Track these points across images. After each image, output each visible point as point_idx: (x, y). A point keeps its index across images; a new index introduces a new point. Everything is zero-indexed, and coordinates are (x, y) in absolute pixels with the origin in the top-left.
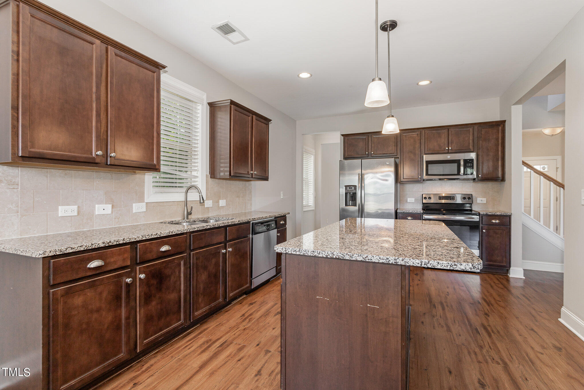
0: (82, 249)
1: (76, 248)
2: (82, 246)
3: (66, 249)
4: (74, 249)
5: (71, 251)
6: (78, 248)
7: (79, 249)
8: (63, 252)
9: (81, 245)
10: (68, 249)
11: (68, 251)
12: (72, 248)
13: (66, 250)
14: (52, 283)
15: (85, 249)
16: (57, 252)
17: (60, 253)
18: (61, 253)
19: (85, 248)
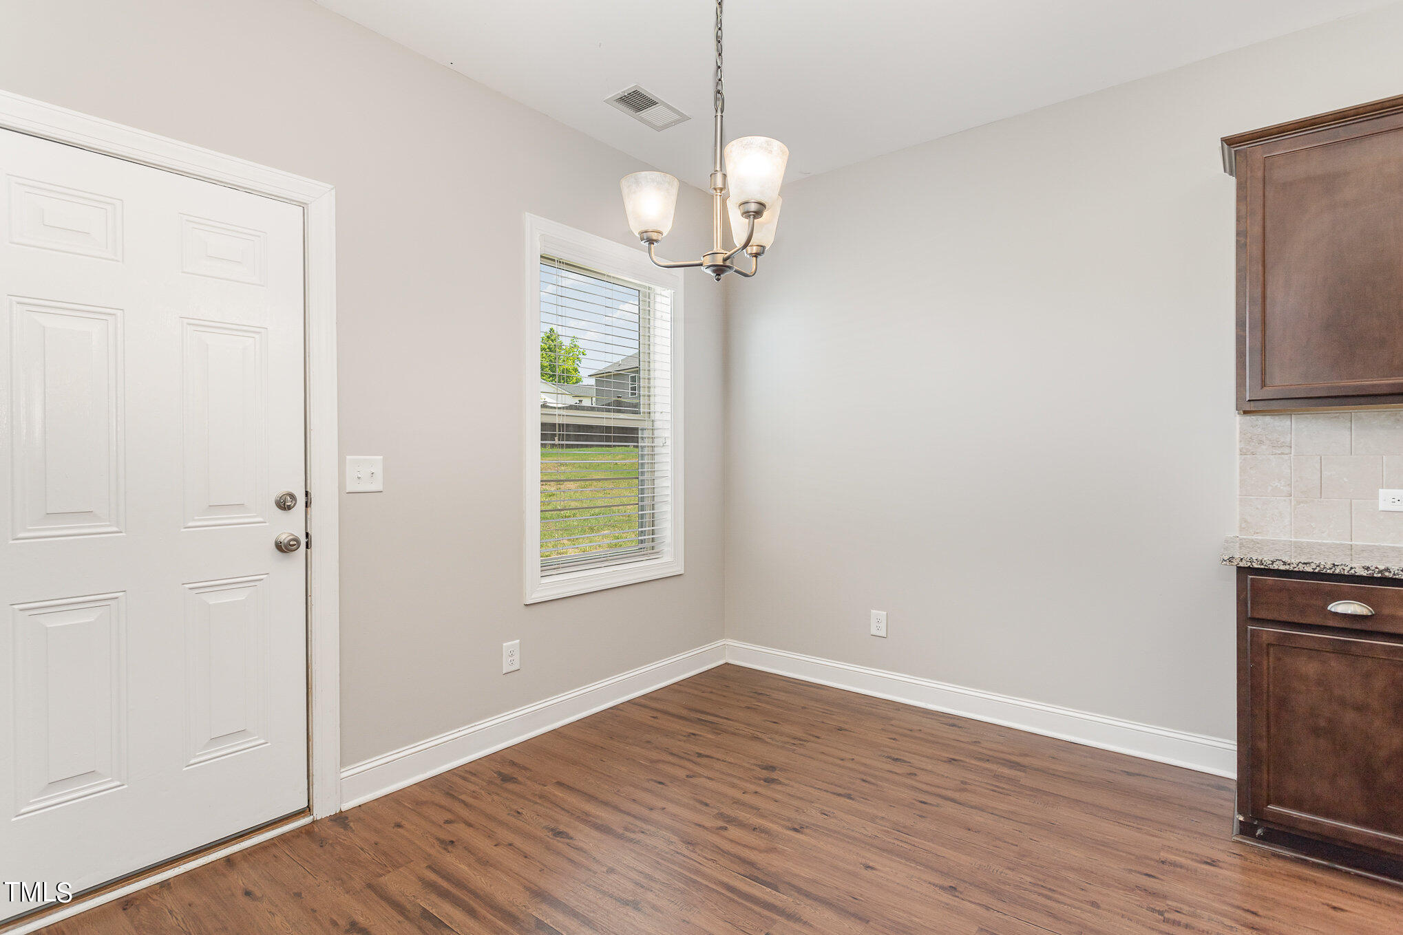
0: (1308, 569)
1: (1296, 566)
2: (1309, 563)
3: (1273, 562)
4: (1289, 564)
5: (1282, 568)
6: (1298, 565)
7: (1301, 568)
8: (1266, 566)
9: (1306, 562)
10: (1277, 563)
11: (1275, 566)
12: (1285, 563)
13: (1272, 564)
14: (1249, 615)
15: (1316, 571)
16: (1253, 564)
17: (1259, 566)
18: (1262, 567)
19: (1316, 569)
